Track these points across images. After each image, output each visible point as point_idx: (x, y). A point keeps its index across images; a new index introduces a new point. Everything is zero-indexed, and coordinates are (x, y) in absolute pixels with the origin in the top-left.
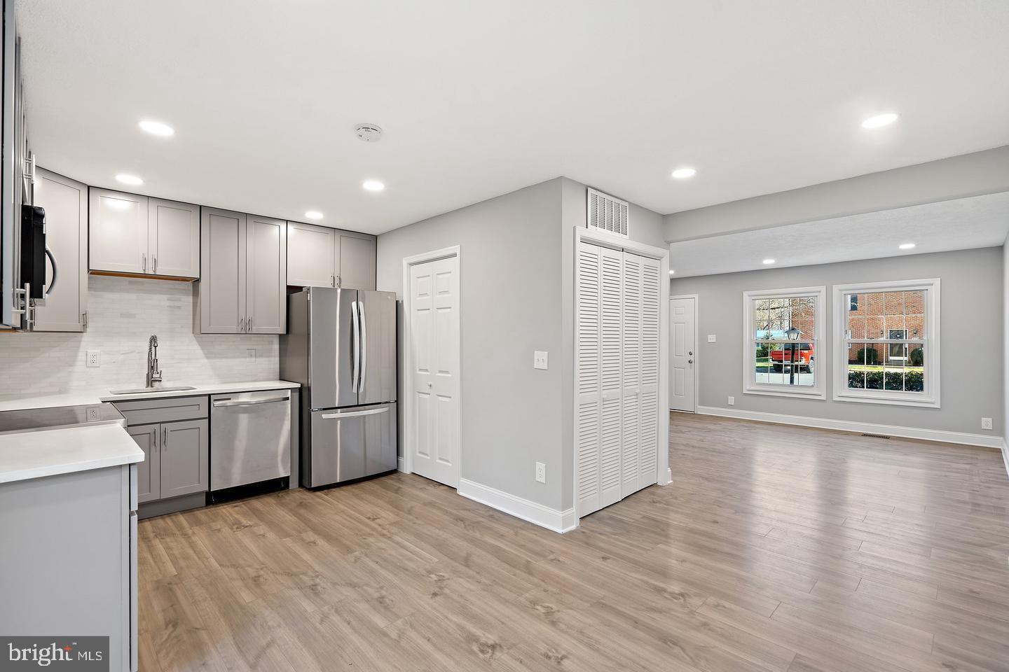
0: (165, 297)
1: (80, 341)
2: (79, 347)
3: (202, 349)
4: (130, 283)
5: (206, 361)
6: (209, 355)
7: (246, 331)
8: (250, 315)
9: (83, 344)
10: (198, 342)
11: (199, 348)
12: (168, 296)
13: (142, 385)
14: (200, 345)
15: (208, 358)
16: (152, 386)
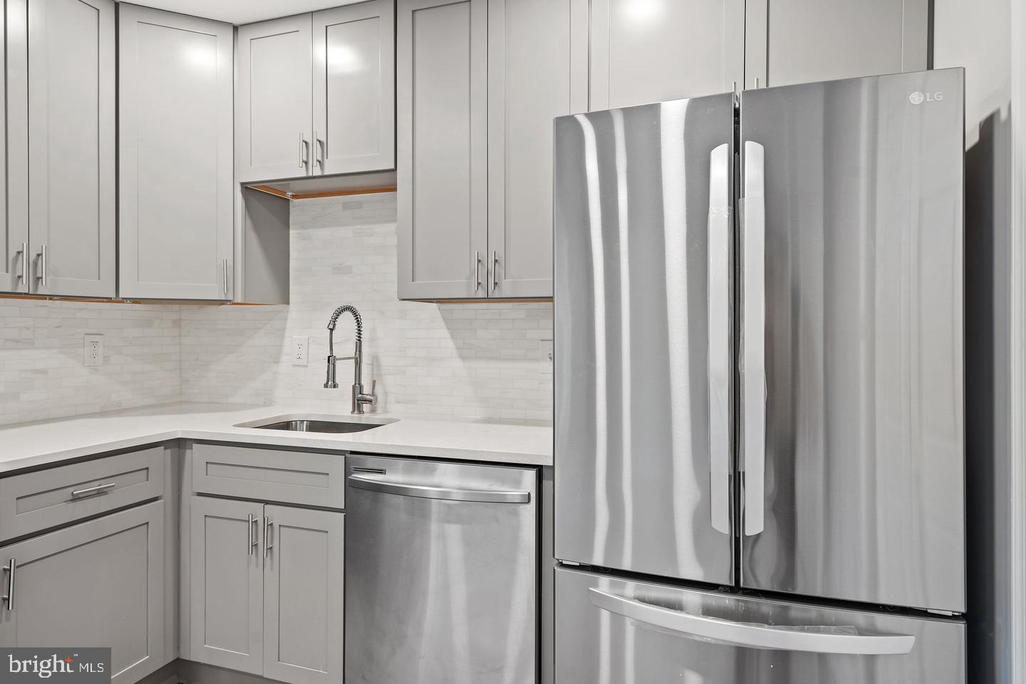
1: (286, 319)
2: (284, 329)
3: (453, 337)
4: (346, 206)
5: (458, 364)
6: (465, 353)
7: (489, 290)
8: (497, 246)
9: (289, 323)
10: (445, 320)
11: (445, 333)
15: (464, 357)
16: (360, 411)
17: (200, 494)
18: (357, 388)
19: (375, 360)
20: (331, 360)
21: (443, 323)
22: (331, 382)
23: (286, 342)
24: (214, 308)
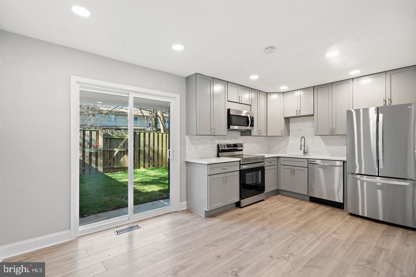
0: (310, 123)
1: (289, 139)
2: (289, 141)
3: (324, 142)
4: (301, 119)
5: (325, 146)
6: (326, 144)
7: (332, 133)
8: (334, 126)
9: (290, 140)
10: (322, 139)
11: (322, 141)
12: (312, 122)
13: (302, 154)
14: (323, 140)
15: (326, 145)
16: (305, 154)
17: (281, 165)
18: (304, 150)
19: (307, 145)
20: (301, 145)
21: (321, 140)
22: (301, 149)
23: (289, 143)
24: (275, 137)
